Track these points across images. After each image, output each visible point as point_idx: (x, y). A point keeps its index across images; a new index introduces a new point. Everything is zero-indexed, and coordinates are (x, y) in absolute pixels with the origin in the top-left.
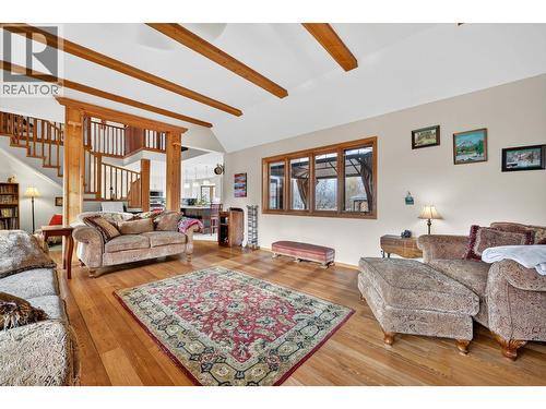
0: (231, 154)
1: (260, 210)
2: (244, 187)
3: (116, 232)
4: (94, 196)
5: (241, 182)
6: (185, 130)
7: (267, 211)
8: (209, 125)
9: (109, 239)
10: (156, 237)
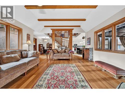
0: (87, 32)
1: (94, 49)
2: (90, 42)
3: (57, 52)
4: (61, 46)
5: (89, 40)
6: (73, 29)
7: (97, 49)
8: (80, 26)
9: (54, 54)
10: (63, 54)
